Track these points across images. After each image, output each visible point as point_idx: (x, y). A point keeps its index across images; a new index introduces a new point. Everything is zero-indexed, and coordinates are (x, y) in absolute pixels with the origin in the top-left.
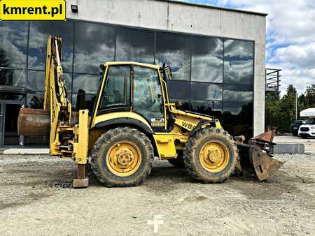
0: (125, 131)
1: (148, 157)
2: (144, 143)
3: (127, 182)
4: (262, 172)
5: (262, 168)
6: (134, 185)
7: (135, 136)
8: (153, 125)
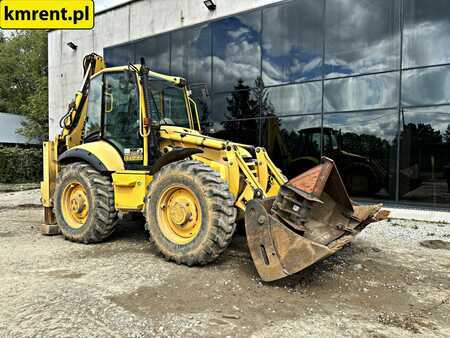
0: (74, 168)
1: (93, 206)
2: (89, 184)
3: (75, 237)
4: (267, 263)
5: (269, 254)
6: (82, 242)
7: (82, 174)
8: (127, 159)
